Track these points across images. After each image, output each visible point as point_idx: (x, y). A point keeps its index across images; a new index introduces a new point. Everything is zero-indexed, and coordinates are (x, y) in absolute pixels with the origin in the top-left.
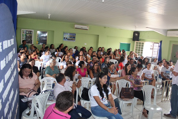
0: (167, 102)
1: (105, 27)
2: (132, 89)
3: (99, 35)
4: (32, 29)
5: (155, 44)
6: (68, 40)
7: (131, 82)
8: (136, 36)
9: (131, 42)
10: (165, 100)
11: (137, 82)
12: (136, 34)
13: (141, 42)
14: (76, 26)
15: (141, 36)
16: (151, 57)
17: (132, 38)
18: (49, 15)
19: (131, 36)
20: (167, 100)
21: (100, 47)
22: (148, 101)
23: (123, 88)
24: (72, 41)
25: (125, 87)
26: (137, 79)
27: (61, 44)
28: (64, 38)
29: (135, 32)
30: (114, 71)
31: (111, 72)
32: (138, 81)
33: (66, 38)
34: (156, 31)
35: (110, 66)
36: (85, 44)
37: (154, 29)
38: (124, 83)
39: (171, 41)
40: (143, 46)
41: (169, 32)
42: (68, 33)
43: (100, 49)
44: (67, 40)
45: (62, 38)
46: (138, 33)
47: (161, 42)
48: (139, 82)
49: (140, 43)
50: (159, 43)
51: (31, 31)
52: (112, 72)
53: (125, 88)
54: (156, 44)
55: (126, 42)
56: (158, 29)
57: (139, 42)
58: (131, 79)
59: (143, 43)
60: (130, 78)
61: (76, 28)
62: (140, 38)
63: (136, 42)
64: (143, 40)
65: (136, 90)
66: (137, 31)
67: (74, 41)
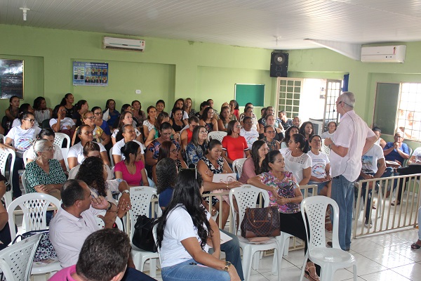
0: (368, 238)
1: (191, 42)
2: (273, 209)
3: (175, 65)
5: (330, 83)
6: (86, 81)
7: (271, 192)
8: (279, 65)
9: (266, 81)
10: (362, 234)
11: (284, 191)
12: (280, 59)
13: (294, 79)
14: (108, 41)
15: (292, 64)
16: (321, 120)
17: (269, 69)
18: (25, 11)
19: (265, 64)
20: (368, 233)
21: (181, 100)
22: (317, 240)
23: (248, 210)
24: (99, 85)
25: (254, 206)
26: (286, 182)
27: (67, 96)
28: (76, 77)
29: (275, 54)
30: (222, 163)
31: (213, 168)
32: (288, 187)
33: (82, 77)
34: (333, 47)
35: (210, 149)
36: (138, 92)
37: (326, 42)
38: (251, 196)
39: (371, 74)
40: (298, 90)
41: (365, 50)
42: (84, 63)
43: (181, 105)
44: (84, 84)
45: (70, 79)
46: (284, 54)
47: (346, 77)
48: (292, 190)
49: (290, 83)
50: (340, 82)
52: (216, 167)
53: (256, 210)
54: (334, 83)
55: (251, 80)
56: (337, 42)
57: (287, 79)
58: (269, 182)
59: (299, 83)
60: (268, 180)
61: (108, 47)
62: (290, 68)
63: (279, 79)
64: (299, 74)
65: (284, 212)
66: (281, 50)
67: (104, 85)
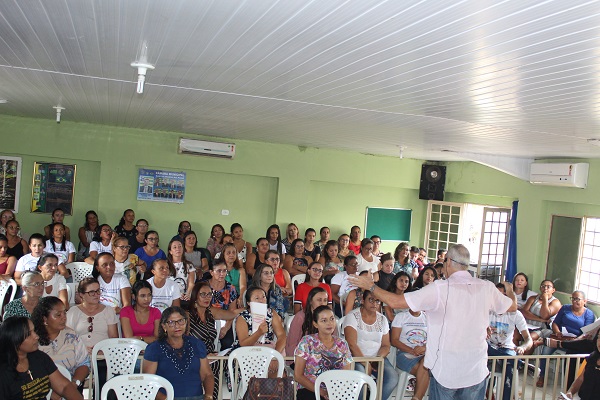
1: (303, 148)
3: (278, 179)
4: (17, 155)
6: (155, 195)
8: (433, 183)
9: (414, 205)
12: (434, 174)
13: (451, 204)
14: (185, 144)
15: (449, 181)
16: (475, 266)
17: (418, 188)
18: (59, 111)
19: (414, 181)
21: (275, 226)
23: (253, 380)
24: (172, 201)
27: (126, 212)
28: (142, 189)
29: (427, 167)
36: (225, 212)
38: (261, 362)
39: (546, 202)
40: (456, 219)
42: (154, 171)
43: (276, 235)
44: (152, 198)
45: (134, 191)
46: (440, 167)
47: (515, 204)
49: (446, 209)
51: (10, 163)
55: (395, 203)
57: (441, 203)
59: (457, 210)
61: (185, 152)
62: (448, 187)
63: (431, 203)
64: (460, 197)
66: (437, 162)
67: (179, 201)
